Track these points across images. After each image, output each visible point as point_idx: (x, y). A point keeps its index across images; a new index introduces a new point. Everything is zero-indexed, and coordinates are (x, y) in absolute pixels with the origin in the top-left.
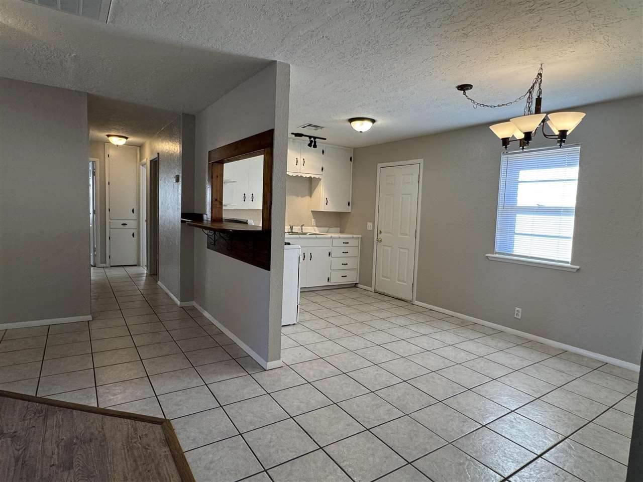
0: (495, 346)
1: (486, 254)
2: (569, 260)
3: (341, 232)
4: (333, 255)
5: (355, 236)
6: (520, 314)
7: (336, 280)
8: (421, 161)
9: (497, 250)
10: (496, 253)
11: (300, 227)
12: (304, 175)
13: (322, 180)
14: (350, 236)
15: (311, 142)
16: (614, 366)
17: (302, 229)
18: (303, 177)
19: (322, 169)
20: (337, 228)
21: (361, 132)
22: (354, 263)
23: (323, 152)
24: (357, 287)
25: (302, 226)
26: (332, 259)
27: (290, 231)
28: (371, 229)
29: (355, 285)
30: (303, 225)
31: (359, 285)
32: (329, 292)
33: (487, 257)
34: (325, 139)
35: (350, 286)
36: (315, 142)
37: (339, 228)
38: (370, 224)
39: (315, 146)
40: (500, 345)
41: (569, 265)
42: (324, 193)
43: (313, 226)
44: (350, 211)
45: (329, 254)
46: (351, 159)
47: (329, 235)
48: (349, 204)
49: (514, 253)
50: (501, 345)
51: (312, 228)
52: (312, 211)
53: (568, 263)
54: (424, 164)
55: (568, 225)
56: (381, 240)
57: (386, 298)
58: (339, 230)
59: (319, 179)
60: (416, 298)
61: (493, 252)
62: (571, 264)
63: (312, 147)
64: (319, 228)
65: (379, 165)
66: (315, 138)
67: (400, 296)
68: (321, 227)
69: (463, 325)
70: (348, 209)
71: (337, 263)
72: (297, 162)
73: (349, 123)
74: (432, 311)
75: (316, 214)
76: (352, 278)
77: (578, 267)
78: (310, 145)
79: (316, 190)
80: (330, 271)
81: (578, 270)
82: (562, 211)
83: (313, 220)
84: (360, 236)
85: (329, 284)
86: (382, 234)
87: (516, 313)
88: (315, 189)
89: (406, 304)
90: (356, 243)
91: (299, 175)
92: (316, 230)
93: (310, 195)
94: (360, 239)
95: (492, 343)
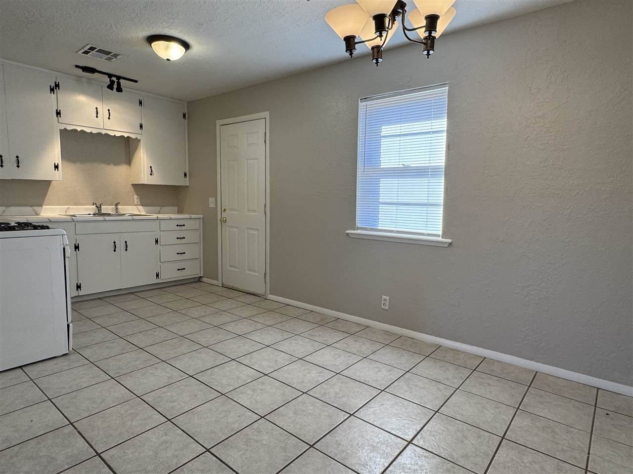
0: (358, 351)
1: (348, 230)
2: (440, 233)
3: (179, 212)
4: (162, 241)
5: (193, 216)
6: (387, 303)
7: (170, 274)
8: (266, 114)
9: (358, 225)
10: (358, 229)
11: (114, 207)
12: (112, 133)
13: (141, 141)
14: (187, 216)
15: (112, 82)
16: (493, 361)
17: (117, 209)
18: (112, 136)
19: (141, 126)
20: (172, 207)
21: (168, 60)
22: (194, 251)
23: (140, 103)
24: (201, 282)
25: (116, 205)
26: (161, 248)
27: (97, 212)
28: (214, 206)
29: (199, 280)
30: (119, 203)
31: (204, 279)
32: (158, 292)
33: (348, 234)
34: (136, 81)
35: (193, 281)
36: (119, 84)
37: (176, 208)
38: (211, 200)
39: (119, 90)
40: (364, 348)
41: (440, 239)
42: (145, 159)
43: (136, 205)
44: (188, 184)
45: (157, 241)
46: (184, 116)
47: (155, 216)
48: (185, 175)
49: (379, 228)
50: (367, 348)
51: (135, 207)
52: (133, 185)
53: (438, 236)
54: (270, 119)
55: (437, 189)
56: (226, 220)
57: (234, 294)
58: (177, 210)
59: (137, 141)
60: (270, 291)
61: (354, 227)
62: (442, 237)
63: (115, 90)
64: (146, 207)
65: (219, 122)
66: (119, 78)
67: (251, 290)
68: (147, 206)
69: (323, 323)
70: (185, 182)
71: (169, 253)
72: (97, 114)
73: (148, 45)
74: (288, 307)
75: (139, 188)
76: (193, 270)
77: (449, 241)
78: (110, 87)
79: (135, 156)
80: (160, 263)
81: (450, 244)
82: (430, 170)
83: (136, 196)
84: (201, 216)
85: (159, 281)
86: (227, 211)
87: (383, 302)
88: (134, 154)
89: (258, 299)
90: (196, 225)
91: (103, 133)
92: (141, 210)
93: (129, 162)
94: (201, 219)
95: (354, 345)
